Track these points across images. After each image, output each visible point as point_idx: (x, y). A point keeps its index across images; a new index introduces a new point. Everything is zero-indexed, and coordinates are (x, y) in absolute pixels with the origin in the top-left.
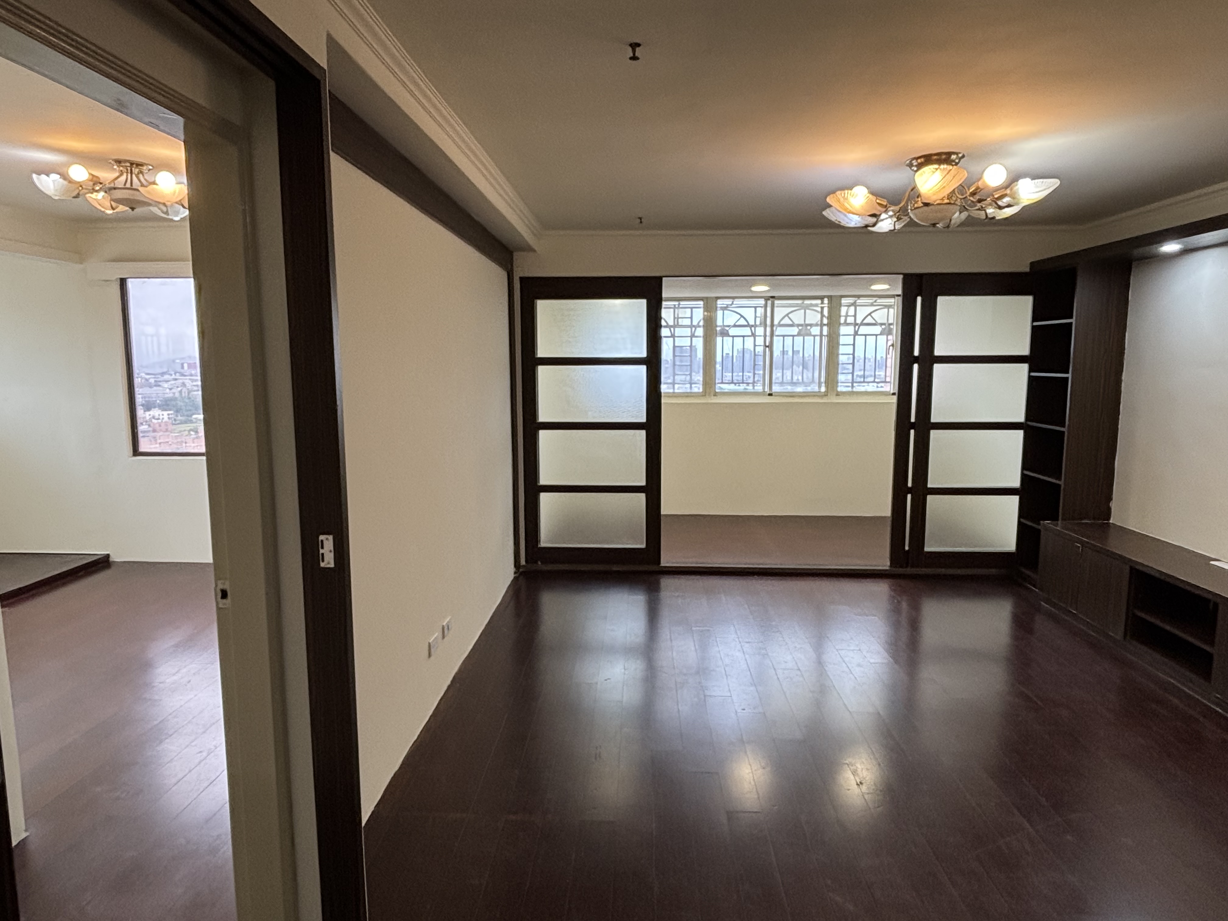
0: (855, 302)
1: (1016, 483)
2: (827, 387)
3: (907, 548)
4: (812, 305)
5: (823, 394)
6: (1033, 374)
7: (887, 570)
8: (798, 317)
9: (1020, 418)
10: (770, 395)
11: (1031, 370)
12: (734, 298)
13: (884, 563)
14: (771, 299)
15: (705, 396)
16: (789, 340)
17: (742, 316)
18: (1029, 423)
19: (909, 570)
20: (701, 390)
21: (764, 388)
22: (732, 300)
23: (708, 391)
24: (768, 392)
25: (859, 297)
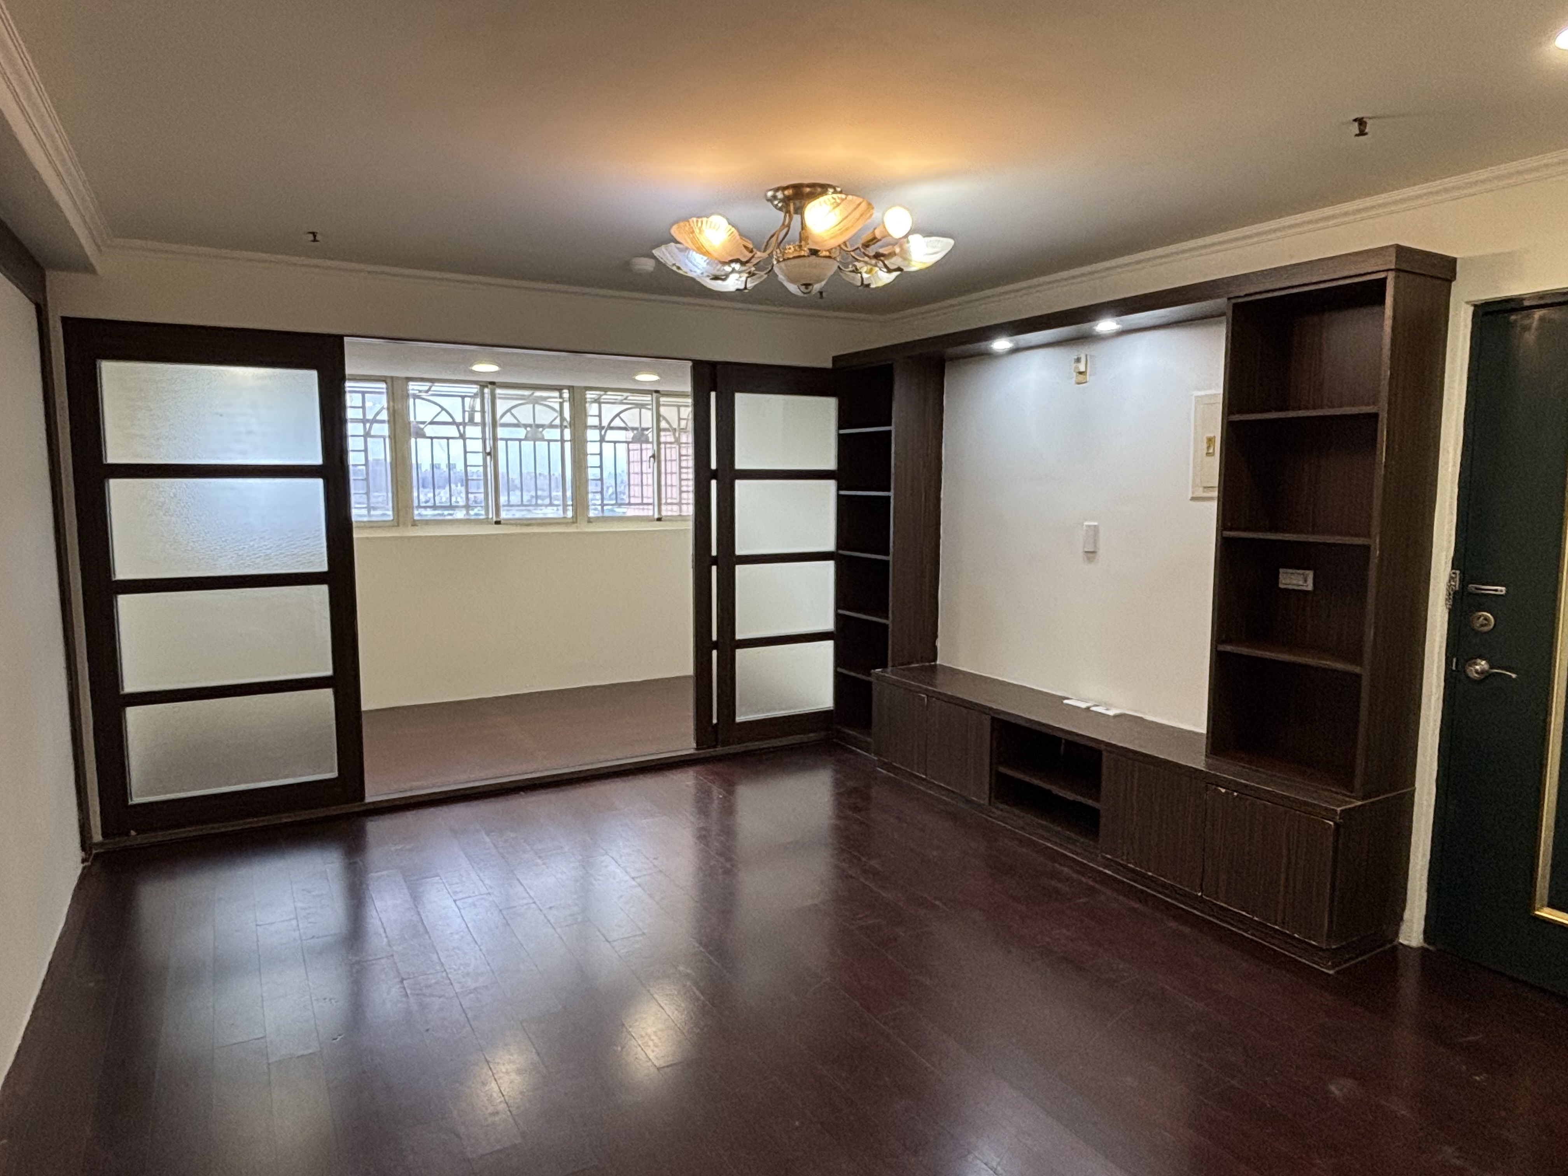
0: (599, 398)
1: (829, 625)
2: (575, 511)
3: (715, 721)
4: (546, 398)
5: (571, 521)
6: (842, 493)
7: (693, 754)
8: (524, 414)
9: (829, 545)
10: (497, 523)
11: (839, 488)
12: (433, 381)
13: (688, 746)
14: (490, 386)
15: (398, 525)
16: (514, 446)
17: (443, 409)
18: (841, 552)
19: (720, 750)
20: (392, 518)
21: (487, 513)
22: (429, 384)
23: (401, 519)
24: (495, 519)
25: (606, 390)
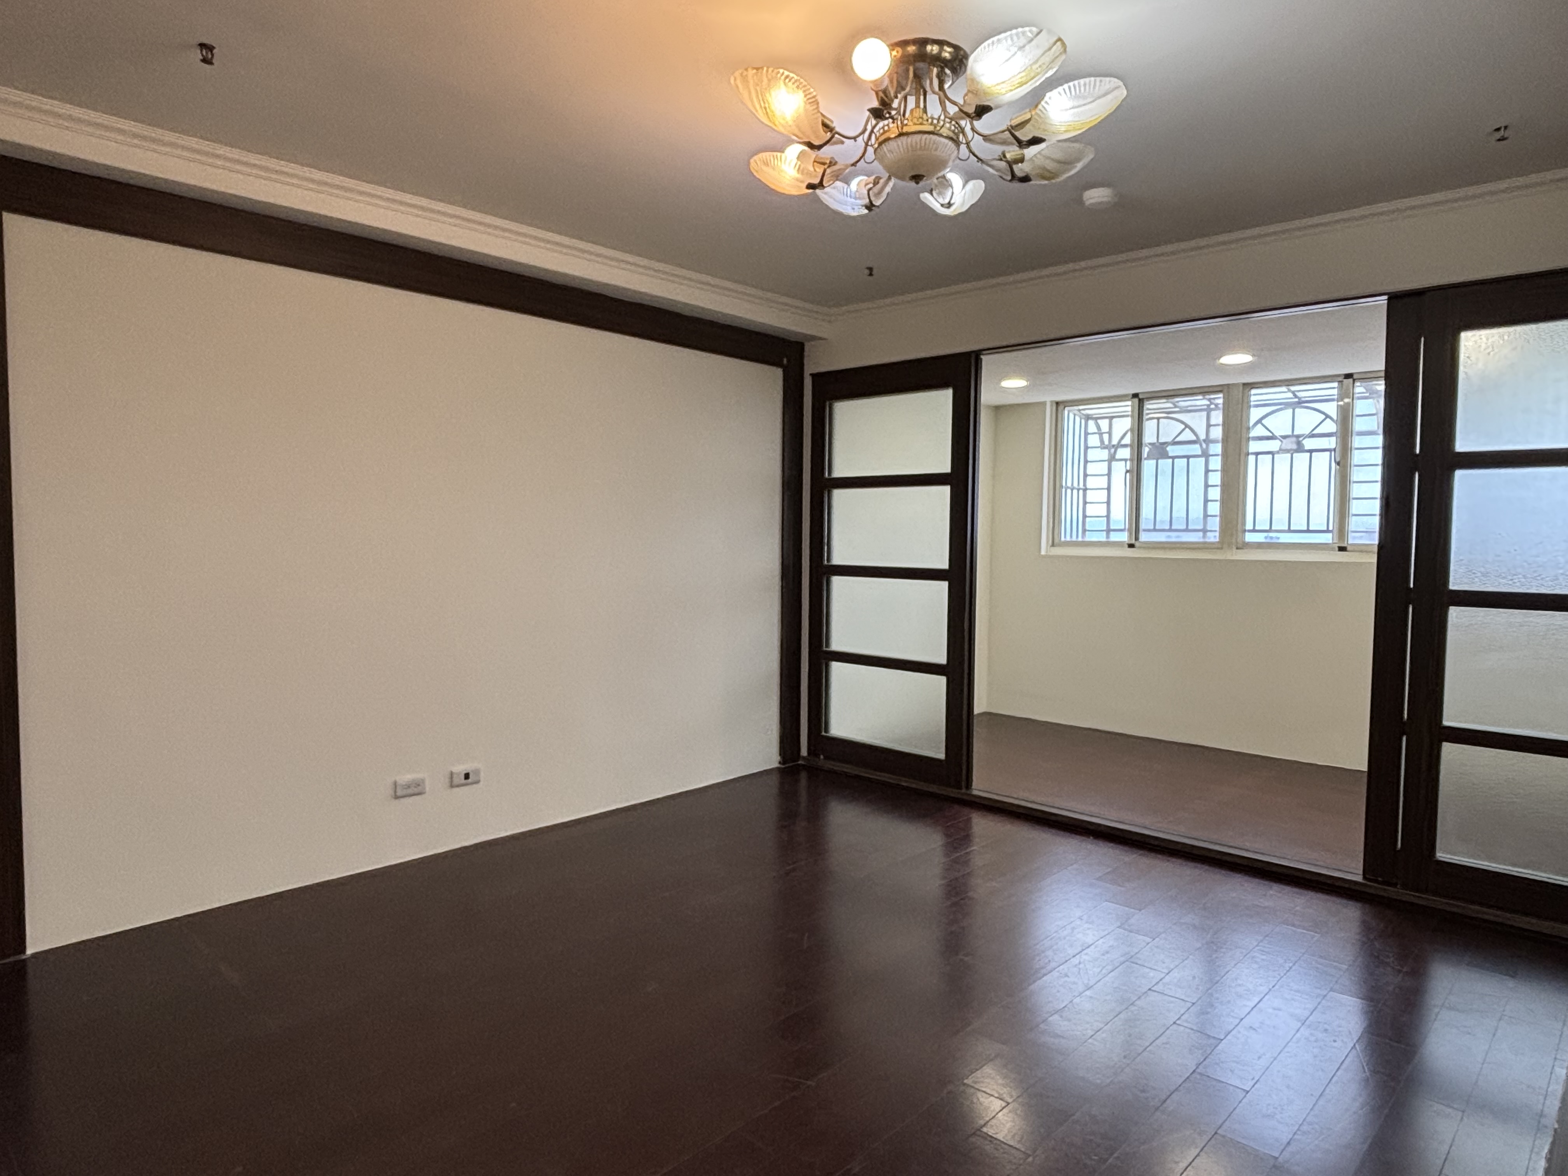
3: (1399, 845)
7: (1356, 883)
10: (1342, 549)
13: (1348, 868)
15: (1222, 548)
20: (1217, 540)
23: (1229, 541)
